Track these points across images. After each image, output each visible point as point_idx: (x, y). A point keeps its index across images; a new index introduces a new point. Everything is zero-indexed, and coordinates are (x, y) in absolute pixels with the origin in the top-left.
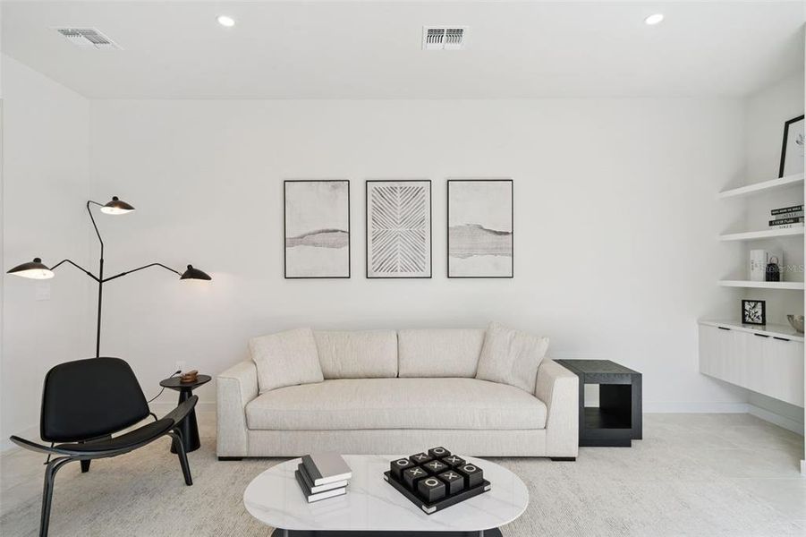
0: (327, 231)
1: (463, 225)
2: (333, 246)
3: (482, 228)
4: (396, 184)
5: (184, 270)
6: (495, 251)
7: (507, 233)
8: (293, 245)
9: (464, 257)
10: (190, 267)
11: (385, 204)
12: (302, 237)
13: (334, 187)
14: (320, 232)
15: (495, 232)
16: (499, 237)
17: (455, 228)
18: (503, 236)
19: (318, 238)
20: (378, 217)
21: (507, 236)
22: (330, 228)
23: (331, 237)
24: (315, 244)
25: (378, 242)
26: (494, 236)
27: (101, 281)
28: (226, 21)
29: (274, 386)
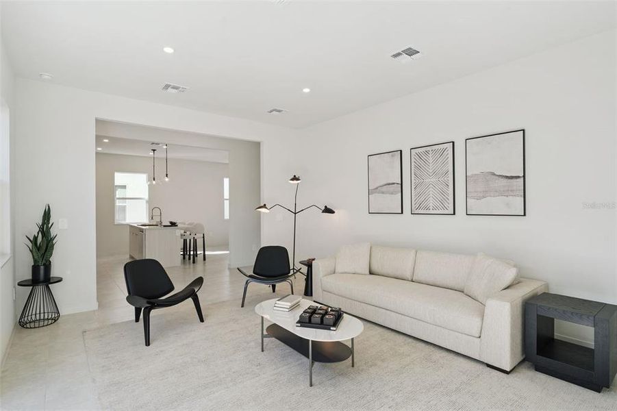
0: (389, 184)
1: (478, 173)
2: (392, 194)
3: (494, 174)
4: (428, 148)
5: (323, 208)
6: (507, 193)
7: (519, 177)
8: (372, 193)
9: (479, 198)
10: (326, 207)
11: (422, 163)
12: (377, 188)
13: (392, 156)
14: (386, 185)
15: (507, 177)
16: (509, 180)
17: (472, 176)
18: (514, 180)
19: (384, 189)
20: (418, 173)
21: (518, 180)
22: (391, 182)
23: (391, 188)
24: (383, 193)
25: (418, 190)
26: (506, 180)
27: (295, 214)
28: (306, 90)
29: (343, 271)
